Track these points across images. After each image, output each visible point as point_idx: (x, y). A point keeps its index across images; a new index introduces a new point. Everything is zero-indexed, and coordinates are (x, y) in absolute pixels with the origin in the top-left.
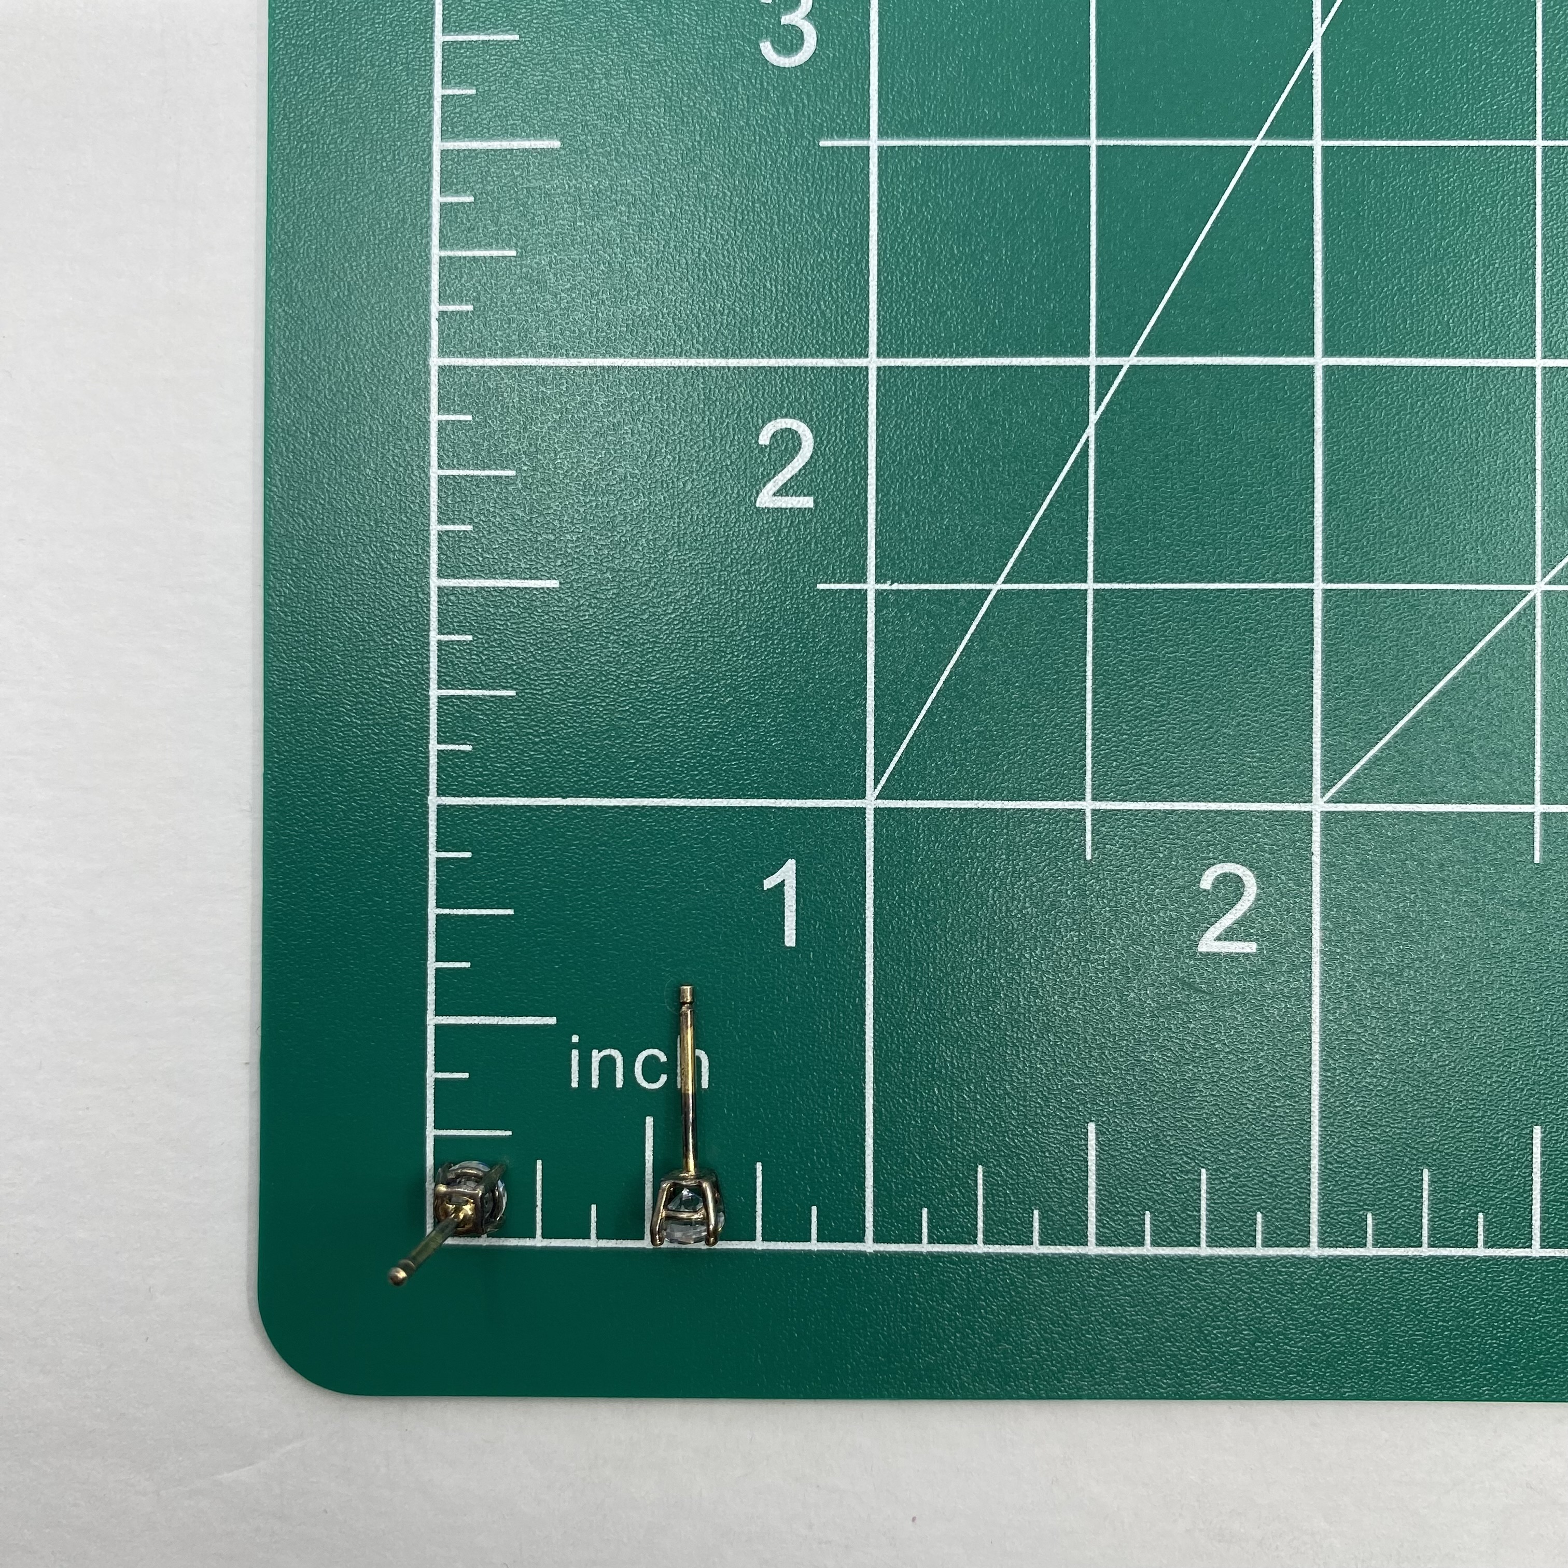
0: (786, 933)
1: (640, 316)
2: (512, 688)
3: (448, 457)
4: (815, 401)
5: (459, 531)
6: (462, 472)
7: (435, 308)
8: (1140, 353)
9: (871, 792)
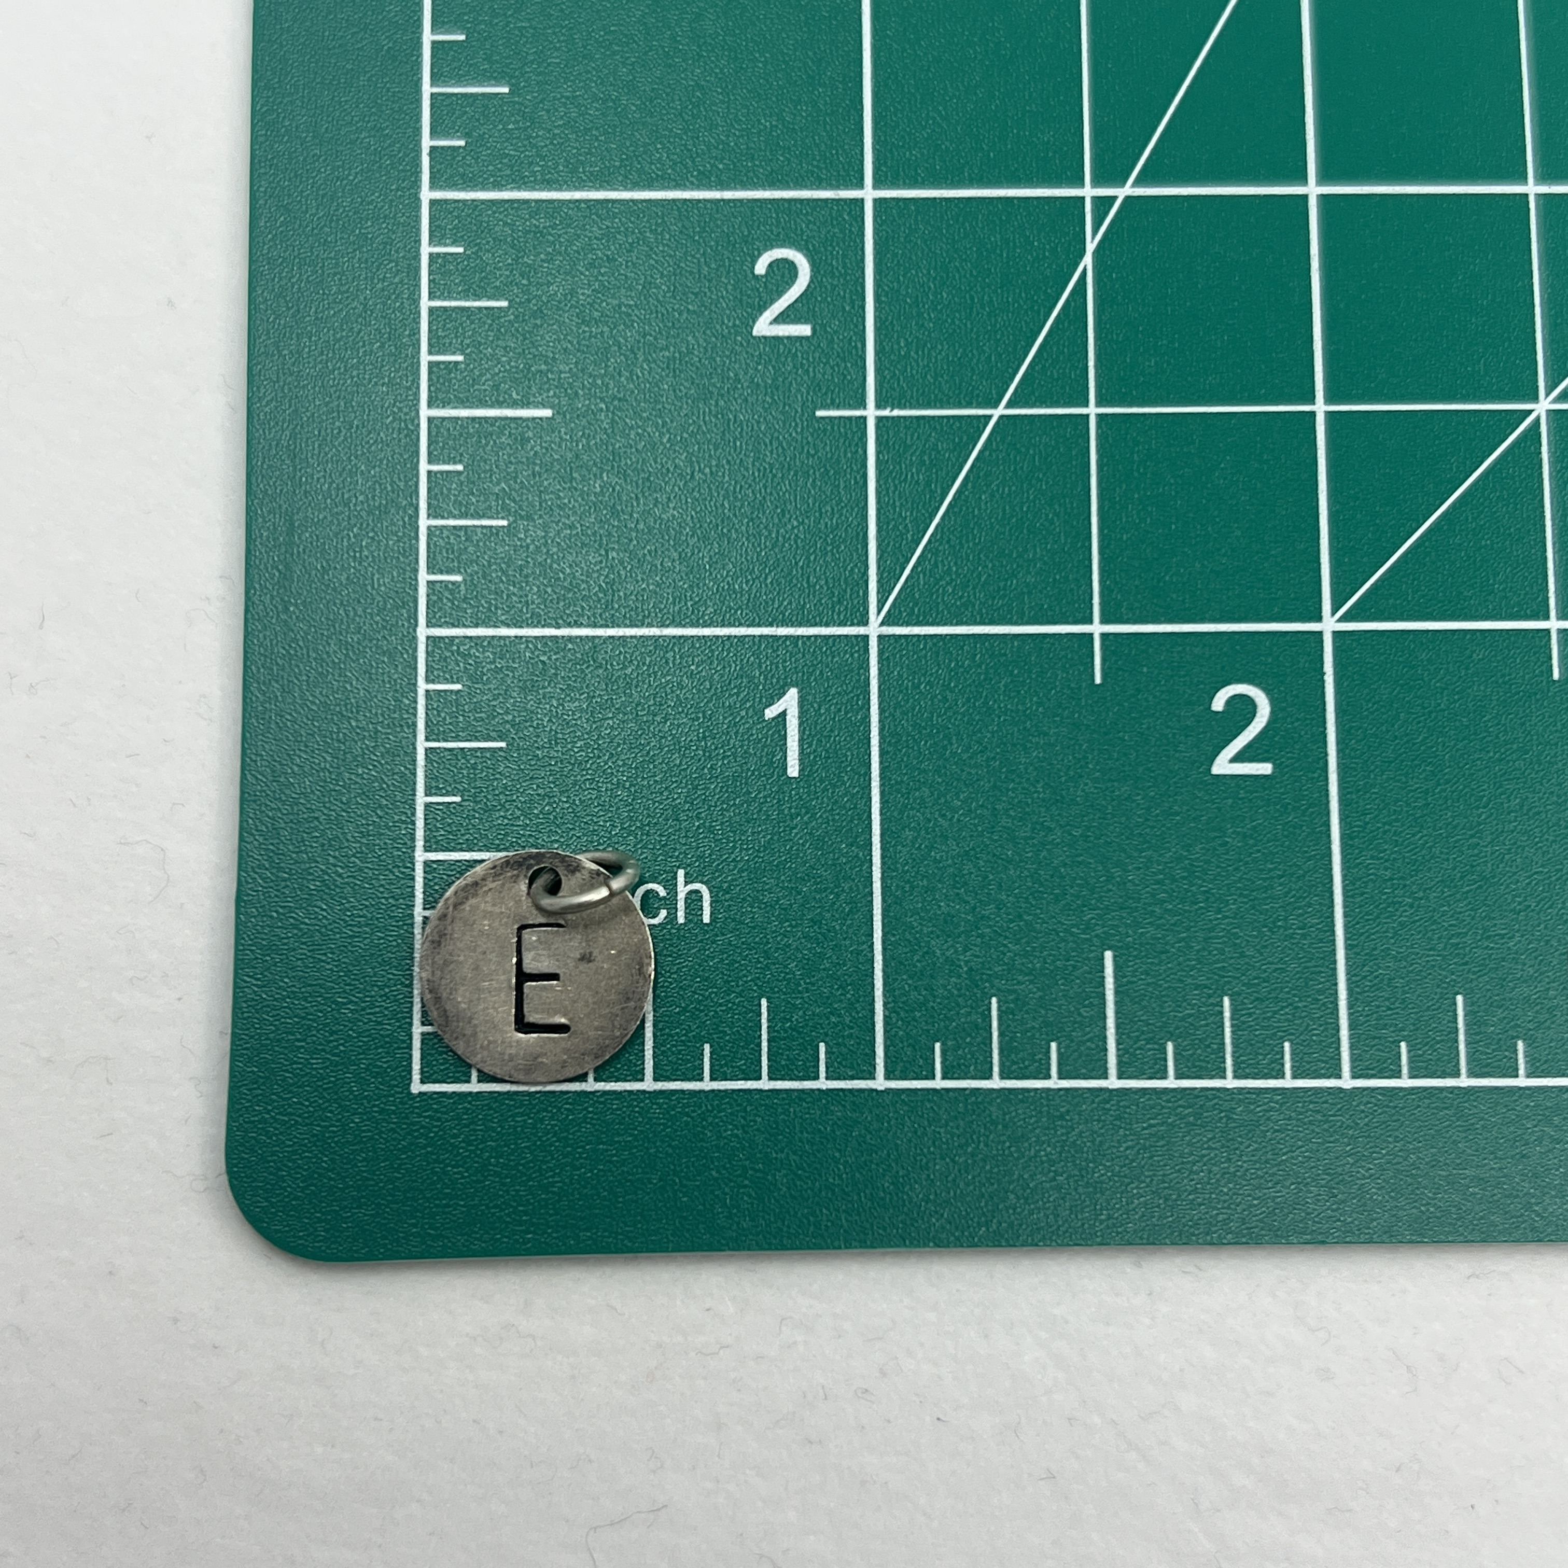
0: (789, 765)
1: (634, 151)
2: (503, 518)
3: (439, 289)
4: (811, 231)
5: (450, 363)
6: (454, 304)
7: (426, 142)
8: (1134, 185)
9: (875, 619)
